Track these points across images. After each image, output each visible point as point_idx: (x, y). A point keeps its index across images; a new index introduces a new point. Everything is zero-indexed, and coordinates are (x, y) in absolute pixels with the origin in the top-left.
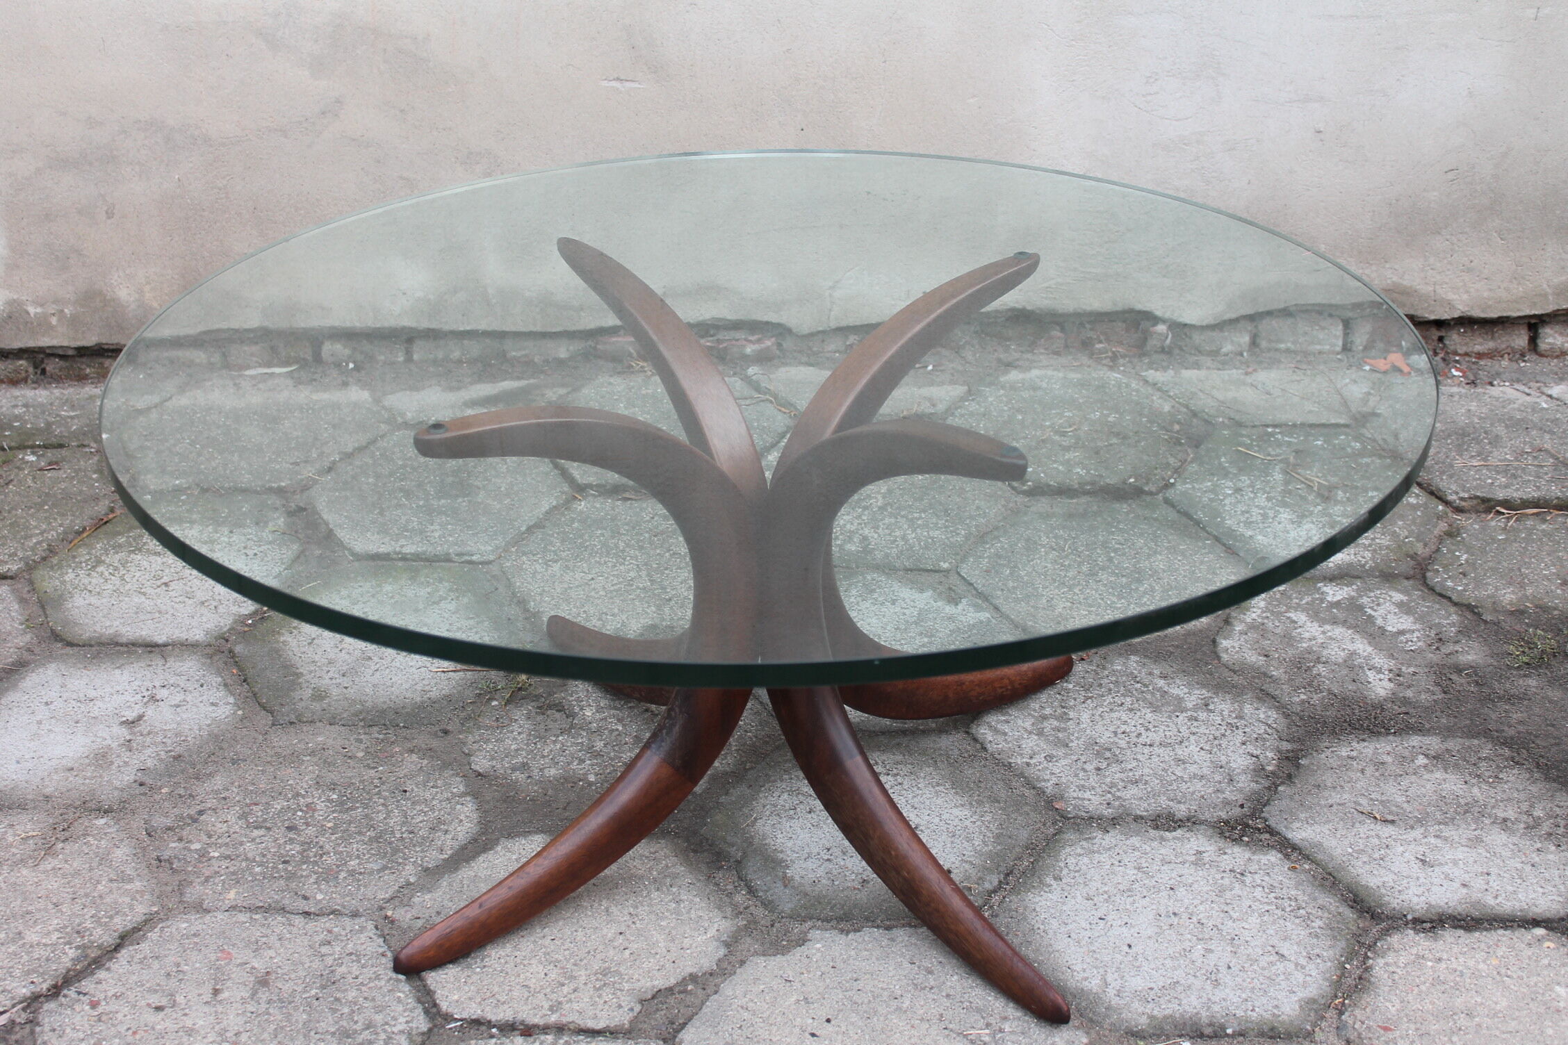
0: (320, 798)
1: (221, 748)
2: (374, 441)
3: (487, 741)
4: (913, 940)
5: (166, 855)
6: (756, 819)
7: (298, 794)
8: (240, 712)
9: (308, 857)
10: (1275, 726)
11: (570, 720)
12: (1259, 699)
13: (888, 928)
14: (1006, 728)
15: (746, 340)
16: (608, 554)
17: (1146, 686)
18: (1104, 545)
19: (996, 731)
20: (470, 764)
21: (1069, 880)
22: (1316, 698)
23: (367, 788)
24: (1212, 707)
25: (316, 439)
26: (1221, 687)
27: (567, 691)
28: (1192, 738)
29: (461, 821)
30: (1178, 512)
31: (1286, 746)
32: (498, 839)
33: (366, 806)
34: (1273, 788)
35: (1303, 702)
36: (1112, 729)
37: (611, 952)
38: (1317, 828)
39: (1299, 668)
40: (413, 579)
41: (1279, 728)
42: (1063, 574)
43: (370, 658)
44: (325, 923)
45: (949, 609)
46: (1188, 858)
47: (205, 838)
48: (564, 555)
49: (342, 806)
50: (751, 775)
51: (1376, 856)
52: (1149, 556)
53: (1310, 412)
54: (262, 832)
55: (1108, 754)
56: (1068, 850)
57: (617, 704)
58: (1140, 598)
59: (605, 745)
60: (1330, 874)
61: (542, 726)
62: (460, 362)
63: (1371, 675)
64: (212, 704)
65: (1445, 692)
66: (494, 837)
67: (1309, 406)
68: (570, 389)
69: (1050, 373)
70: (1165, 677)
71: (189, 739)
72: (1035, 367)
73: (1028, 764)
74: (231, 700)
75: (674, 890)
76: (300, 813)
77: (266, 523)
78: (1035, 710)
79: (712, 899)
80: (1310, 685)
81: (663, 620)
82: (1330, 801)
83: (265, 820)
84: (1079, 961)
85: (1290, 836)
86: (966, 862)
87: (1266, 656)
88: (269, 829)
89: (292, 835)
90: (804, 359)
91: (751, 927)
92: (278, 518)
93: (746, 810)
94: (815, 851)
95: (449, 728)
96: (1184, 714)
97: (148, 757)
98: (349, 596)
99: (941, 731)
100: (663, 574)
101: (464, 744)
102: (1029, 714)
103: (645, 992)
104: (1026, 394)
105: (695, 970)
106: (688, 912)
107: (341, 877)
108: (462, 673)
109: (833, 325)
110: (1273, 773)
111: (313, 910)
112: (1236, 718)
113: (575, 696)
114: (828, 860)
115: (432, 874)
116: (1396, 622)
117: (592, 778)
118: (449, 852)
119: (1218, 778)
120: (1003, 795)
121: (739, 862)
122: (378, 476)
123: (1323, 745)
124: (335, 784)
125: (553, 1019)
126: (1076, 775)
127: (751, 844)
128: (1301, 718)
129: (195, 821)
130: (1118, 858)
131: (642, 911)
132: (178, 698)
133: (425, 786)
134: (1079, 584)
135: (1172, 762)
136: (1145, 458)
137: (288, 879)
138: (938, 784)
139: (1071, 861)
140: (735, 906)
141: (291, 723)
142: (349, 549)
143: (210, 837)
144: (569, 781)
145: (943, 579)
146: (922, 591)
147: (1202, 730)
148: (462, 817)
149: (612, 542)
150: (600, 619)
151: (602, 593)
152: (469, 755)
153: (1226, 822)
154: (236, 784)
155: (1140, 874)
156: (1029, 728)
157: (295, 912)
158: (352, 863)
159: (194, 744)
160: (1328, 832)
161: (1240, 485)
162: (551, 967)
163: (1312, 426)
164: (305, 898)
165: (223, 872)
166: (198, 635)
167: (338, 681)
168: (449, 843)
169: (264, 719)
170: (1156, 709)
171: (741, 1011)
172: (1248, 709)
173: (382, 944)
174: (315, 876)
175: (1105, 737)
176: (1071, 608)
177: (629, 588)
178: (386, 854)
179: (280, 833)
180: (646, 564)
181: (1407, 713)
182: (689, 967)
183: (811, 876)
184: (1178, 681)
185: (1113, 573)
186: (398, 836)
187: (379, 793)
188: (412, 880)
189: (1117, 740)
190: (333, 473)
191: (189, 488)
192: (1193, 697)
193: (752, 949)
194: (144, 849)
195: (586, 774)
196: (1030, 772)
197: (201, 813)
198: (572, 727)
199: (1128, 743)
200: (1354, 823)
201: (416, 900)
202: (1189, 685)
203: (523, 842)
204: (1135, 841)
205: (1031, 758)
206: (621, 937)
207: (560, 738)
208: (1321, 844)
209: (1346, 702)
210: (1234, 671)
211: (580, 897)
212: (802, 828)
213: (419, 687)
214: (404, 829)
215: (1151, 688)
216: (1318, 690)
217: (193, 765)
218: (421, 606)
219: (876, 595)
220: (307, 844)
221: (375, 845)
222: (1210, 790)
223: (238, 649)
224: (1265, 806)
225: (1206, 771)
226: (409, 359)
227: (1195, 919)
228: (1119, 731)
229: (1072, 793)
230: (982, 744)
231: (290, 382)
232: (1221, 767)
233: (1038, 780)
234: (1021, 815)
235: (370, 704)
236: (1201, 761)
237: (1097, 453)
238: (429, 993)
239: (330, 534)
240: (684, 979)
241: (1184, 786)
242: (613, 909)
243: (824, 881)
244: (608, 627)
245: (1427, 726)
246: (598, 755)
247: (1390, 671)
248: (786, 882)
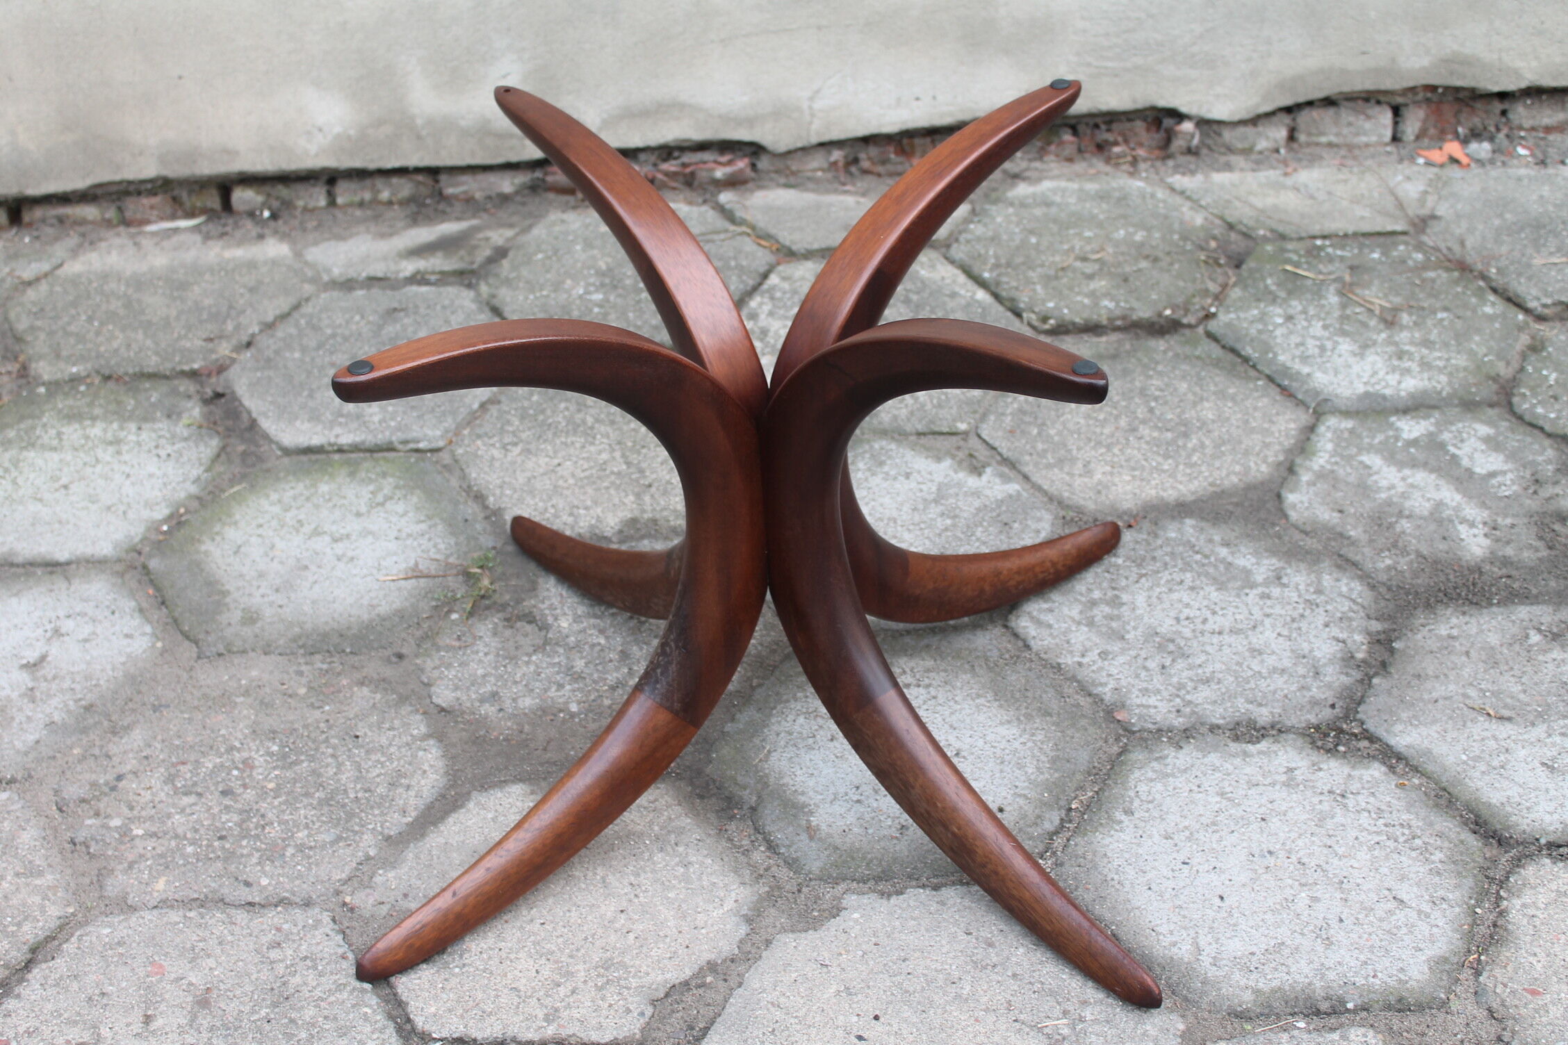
0: (258, 750)
1: (139, 692)
2: (296, 307)
3: (449, 666)
4: (967, 902)
5: (81, 836)
6: (769, 752)
7: (231, 749)
8: (159, 645)
9: (248, 830)
10: (1360, 600)
11: (543, 633)
12: (1339, 567)
13: (936, 888)
14: (1049, 618)
15: (716, 162)
16: (575, 431)
17: (1206, 557)
18: (1143, 392)
19: (1039, 623)
20: (430, 697)
21: (1143, 814)
22: (1403, 564)
23: (313, 735)
24: (1285, 580)
25: (231, 307)
26: (1294, 554)
27: (537, 596)
28: (1267, 621)
29: (425, 772)
30: (1224, 347)
31: (1376, 626)
32: (469, 793)
33: (312, 759)
34: (1366, 681)
35: (1389, 568)
36: (1173, 614)
37: (613, 938)
38: (1423, 730)
39: (1380, 525)
40: (352, 474)
41: (1365, 604)
42: (1098, 430)
43: (306, 567)
44: (273, 917)
45: (972, 482)
46: (1277, 777)
47: (125, 810)
48: (524, 436)
49: (284, 760)
50: (759, 694)
51: (1495, 763)
52: (1195, 404)
53: (1362, 218)
54: (192, 799)
55: (1171, 647)
56: (1137, 774)
57: (597, 610)
58: (1189, 456)
59: (586, 664)
60: (1445, 790)
61: (511, 643)
62: (390, 203)
63: (1463, 530)
64: (127, 636)
65: (1550, 548)
66: (465, 791)
67: (1360, 211)
68: (517, 230)
69: (1063, 184)
70: (1226, 544)
71: (102, 682)
72: (1046, 178)
73: (1080, 664)
74: (148, 629)
75: (681, 849)
76: (235, 772)
77: (179, 415)
78: (1081, 594)
79: (726, 859)
80: (1395, 545)
81: (643, 511)
82: (1435, 695)
83: (195, 784)
84: (1164, 921)
85: (1392, 741)
86: (1020, 796)
87: (1341, 511)
88: (200, 795)
89: (227, 801)
90: (782, 180)
91: (773, 896)
92: (193, 408)
93: (757, 741)
94: (842, 790)
95: (404, 651)
96: (1255, 591)
97: (55, 708)
98: (279, 501)
99: (975, 627)
100: (639, 453)
101: (422, 670)
102: (1076, 600)
103: (656, 990)
104: (1038, 212)
105: (713, 956)
106: (700, 879)
107: (288, 854)
108: (413, 581)
109: (814, 140)
110: (1364, 661)
111: (257, 900)
112: (1315, 592)
113: (547, 603)
114: (858, 801)
115: (396, 843)
116: (1486, 462)
117: (574, 708)
118: (414, 814)
119: (1301, 670)
120: (1054, 705)
121: (753, 809)
122: (304, 350)
123: (1418, 622)
124: (274, 732)
125: (550, 1032)
126: (1137, 676)
127: (766, 785)
128: (1389, 589)
129: (113, 789)
130: (1197, 782)
131: (645, 879)
132: (86, 630)
133: (380, 728)
134: (1118, 442)
135: (1247, 654)
136: (1181, 284)
137: (226, 860)
138: (979, 696)
139: (1142, 788)
140: (753, 867)
141: (220, 655)
142: (277, 443)
143: (131, 808)
144: (546, 712)
145: (961, 443)
146: (939, 459)
147: (1278, 610)
148: (426, 767)
149: (578, 418)
150: (571, 514)
151: (571, 481)
152: (428, 685)
153: (1317, 728)
154: (159, 737)
155: (1224, 801)
156: (1077, 617)
157: (237, 903)
158: (300, 835)
159: (108, 689)
160: (1436, 735)
161: (1291, 311)
162: (543, 961)
163: (1365, 235)
164: (248, 884)
165: (149, 855)
166: (105, 549)
167: (271, 598)
168: (412, 801)
169: (187, 651)
170: (1221, 586)
171: (772, 1009)
172: (1327, 580)
173: (342, 943)
174: (257, 855)
175: (1167, 627)
176: (1112, 474)
177: (602, 473)
178: (339, 819)
179: (213, 799)
180: (619, 443)
181: (1509, 577)
182: (705, 953)
183: (840, 823)
184: (1243, 549)
185: (1156, 427)
186: (352, 796)
187: (327, 740)
188: (372, 853)
189: (1180, 629)
190: (253, 350)
191: (88, 376)
192: (1262, 568)
193: (778, 924)
194: (55, 829)
195: (567, 703)
196: (1083, 674)
197: (120, 778)
198: (546, 642)
199: (1194, 631)
200: (1465, 722)
201: (378, 879)
202: (1256, 553)
203: (499, 795)
204: (1214, 758)
205: (1083, 656)
206: (623, 916)
207: (534, 658)
208: (1429, 751)
209: (1437, 565)
210: (1306, 533)
212: (824, 761)
213: (365, 602)
214: (359, 786)
215: (1212, 559)
216: (1404, 552)
217: (108, 716)
218: (364, 509)
219: (886, 469)
220: (246, 813)
221: (326, 809)
222: (1294, 688)
223: (154, 564)
224: (1359, 704)
225: (1287, 663)
226: (332, 203)
227: (1294, 858)
228: (1182, 616)
229: (1135, 699)
230: (1024, 641)
231: (198, 238)
232: (1304, 657)
233: (1094, 684)
234: (1078, 730)
235: (309, 626)
236: (1280, 652)
237: (1126, 280)
238: (400, 1004)
239: (253, 424)
240: (701, 969)
241: (1263, 684)
242: (611, 878)
243: (856, 830)
244: (582, 524)
245: (1534, 591)
246: (578, 677)
247: (1485, 523)
248: (811, 832)
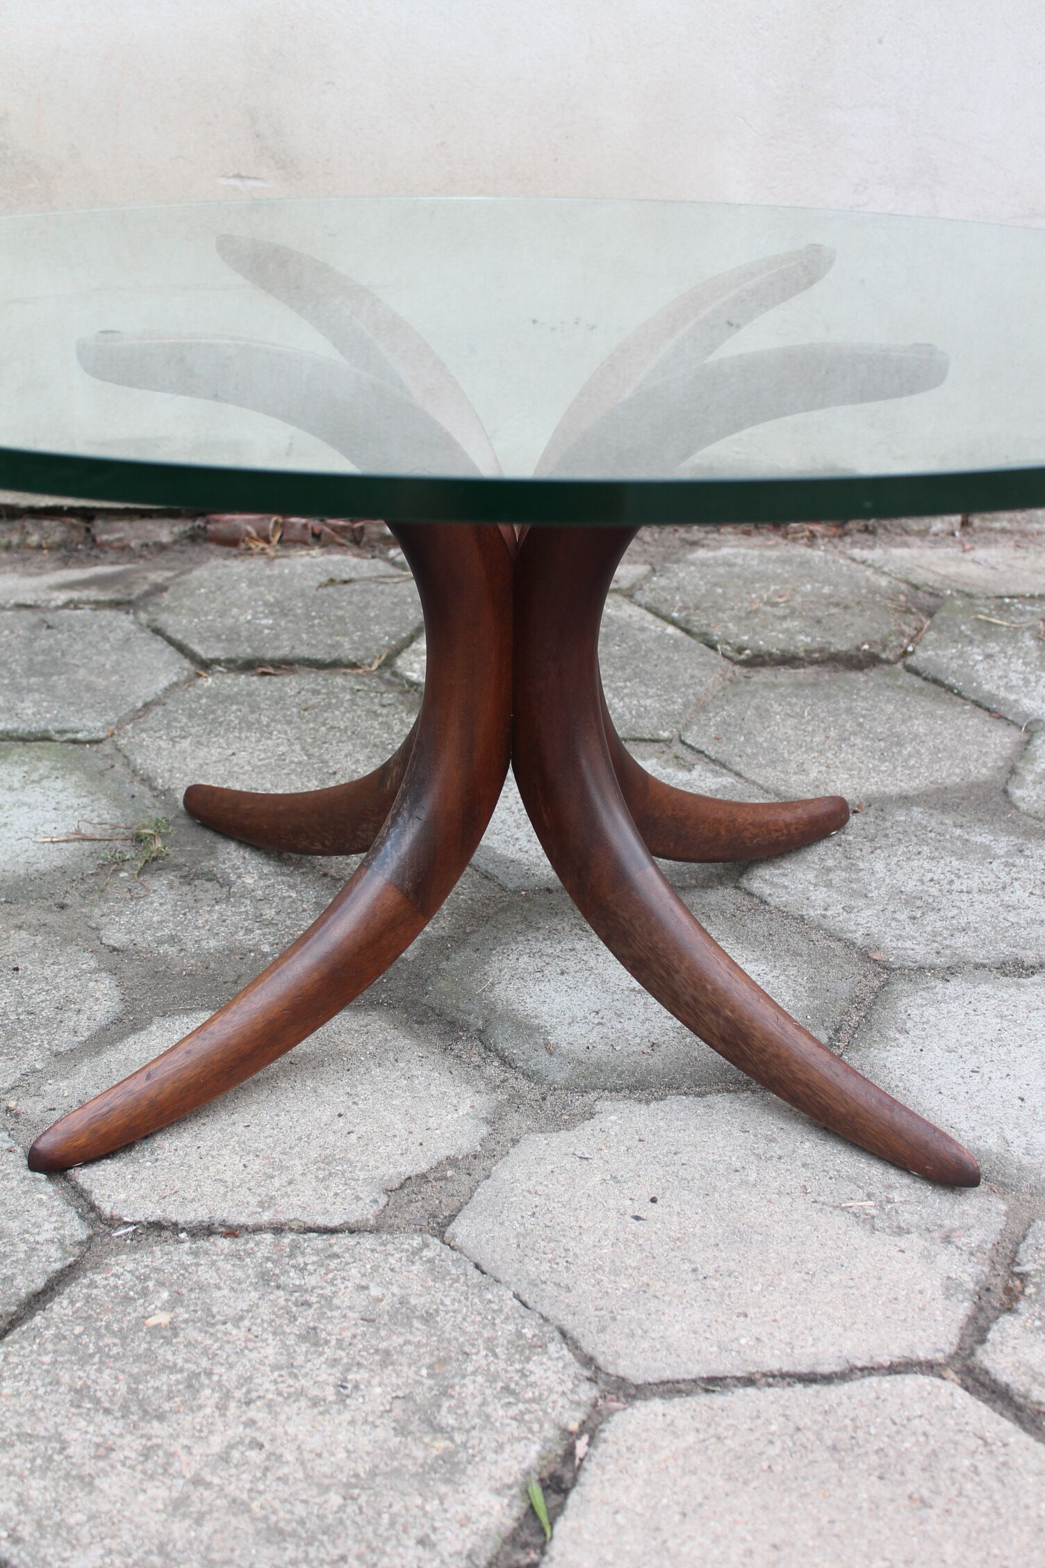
3: (120, 913)
6: (493, 983)
11: (226, 888)
14: (784, 880)
17: (940, 835)
19: (774, 884)
20: (100, 938)
21: (918, 1032)
27: (216, 858)
29: (97, 999)
32: (150, 1018)
36: (916, 877)
37: (332, 1137)
50: (475, 938)
55: (920, 902)
57: (284, 868)
59: (277, 912)
61: (190, 896)
66: (144, 1016)
75: (401, 1064)
79: (455, 1072)
91: (515, 1102)
94: (580, 1014)
95: (67, 901)
96: (998, 861)
99: (704, 886)
101: (90, 917)
102: (809, 866)
103: (389, 1180)
105: (453, 1152)
108: (76, 843)
113: (229, 863)
115: (67, 1058)
118: (86, 1034)
120: (804, 947)
121: (482, 1031)
125: (265, 1217)
127: (493, 1010)
131: (364, 1089)
133: (42, 963)
139: (913, 1011)
140: (488, 1079)
144: (234, 952)
148: (99, 995)
152: (98, 929)
156: (814, 880)
162: (251, 1156)
168: (84, 1023)
170: (962, 857)
171: (529, 1196)
173: (8, 1139)
175: (911, 887)
183: (583, 1041)
186: (13, 1017)
188: (38, 1066)
189: (926, 888)
193: (525, 1125)
195: (257, 944)
196: (829, 924)
198: (229, 896)
201: (48, 1088)
204: (984, 988)
205: (826, 909)
207: (217, 908)
211: (275, 1077)
213: (22, 859)
228: (927, 879)
229: (889, 943)
230: (760, 898)
233: (842, 931)
234: (833, 967)
240: (440, 1163)
246: (268, 923)
248: (551, 1049)
